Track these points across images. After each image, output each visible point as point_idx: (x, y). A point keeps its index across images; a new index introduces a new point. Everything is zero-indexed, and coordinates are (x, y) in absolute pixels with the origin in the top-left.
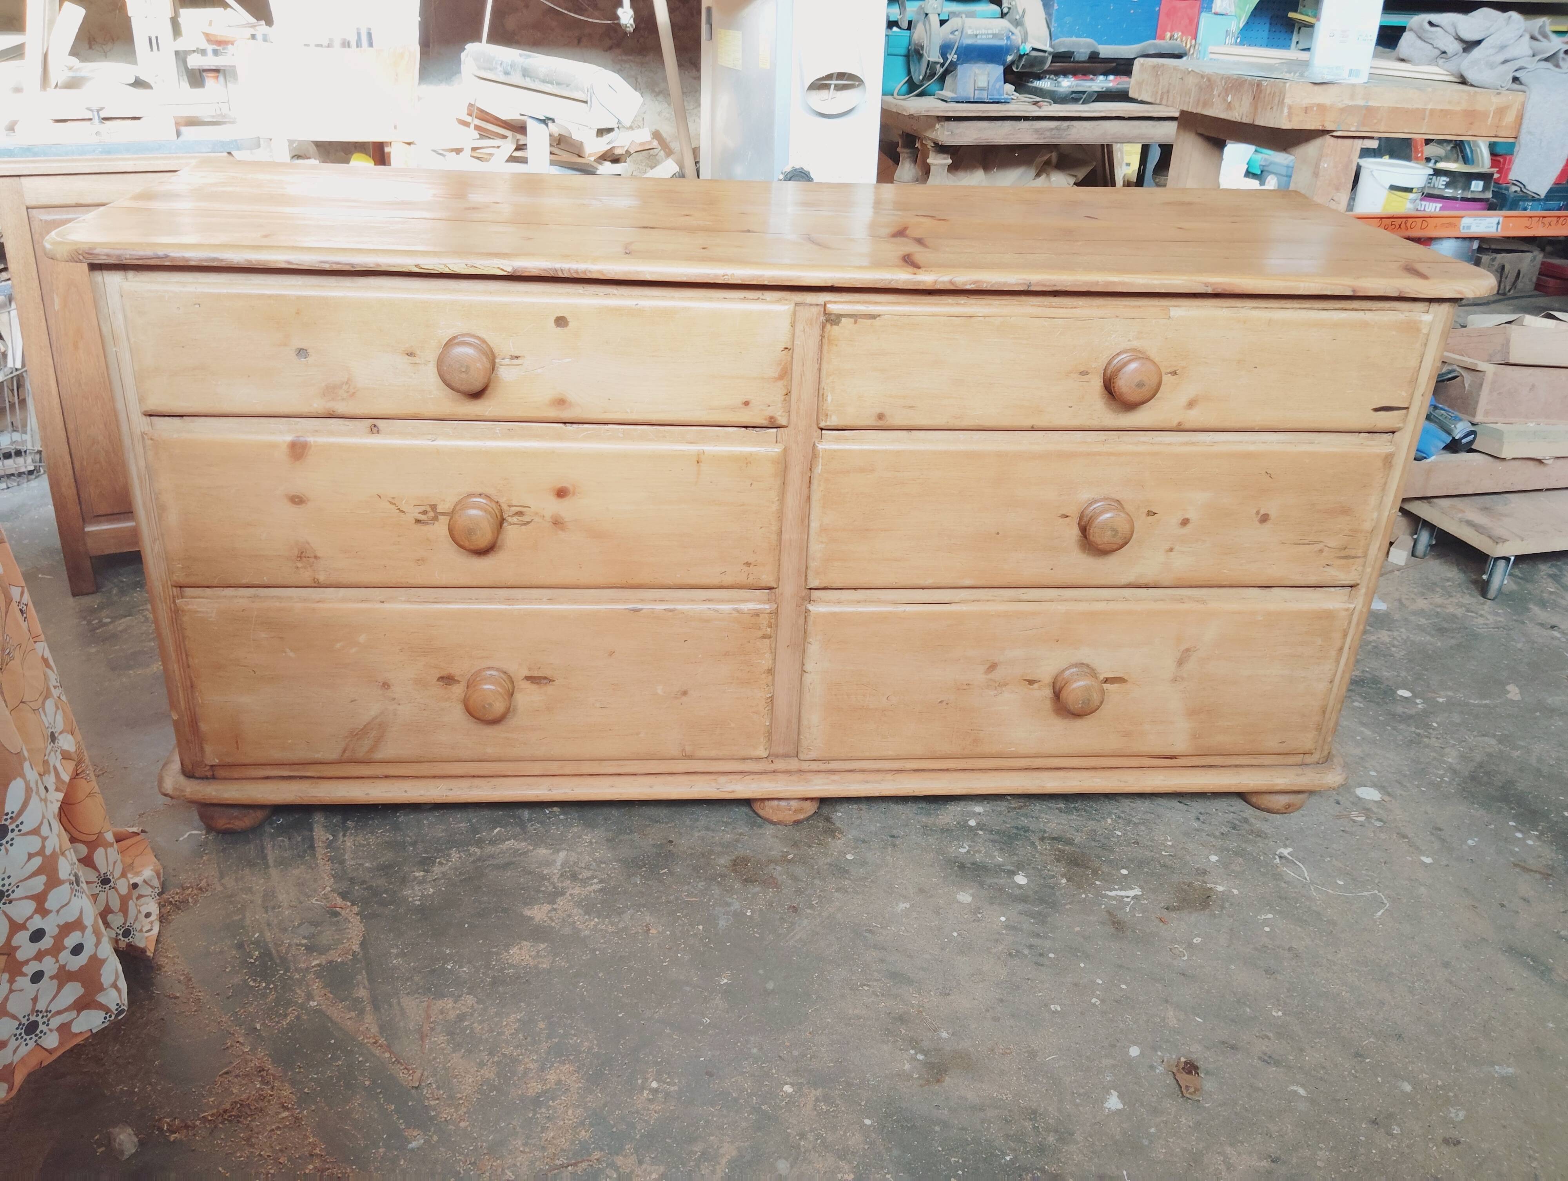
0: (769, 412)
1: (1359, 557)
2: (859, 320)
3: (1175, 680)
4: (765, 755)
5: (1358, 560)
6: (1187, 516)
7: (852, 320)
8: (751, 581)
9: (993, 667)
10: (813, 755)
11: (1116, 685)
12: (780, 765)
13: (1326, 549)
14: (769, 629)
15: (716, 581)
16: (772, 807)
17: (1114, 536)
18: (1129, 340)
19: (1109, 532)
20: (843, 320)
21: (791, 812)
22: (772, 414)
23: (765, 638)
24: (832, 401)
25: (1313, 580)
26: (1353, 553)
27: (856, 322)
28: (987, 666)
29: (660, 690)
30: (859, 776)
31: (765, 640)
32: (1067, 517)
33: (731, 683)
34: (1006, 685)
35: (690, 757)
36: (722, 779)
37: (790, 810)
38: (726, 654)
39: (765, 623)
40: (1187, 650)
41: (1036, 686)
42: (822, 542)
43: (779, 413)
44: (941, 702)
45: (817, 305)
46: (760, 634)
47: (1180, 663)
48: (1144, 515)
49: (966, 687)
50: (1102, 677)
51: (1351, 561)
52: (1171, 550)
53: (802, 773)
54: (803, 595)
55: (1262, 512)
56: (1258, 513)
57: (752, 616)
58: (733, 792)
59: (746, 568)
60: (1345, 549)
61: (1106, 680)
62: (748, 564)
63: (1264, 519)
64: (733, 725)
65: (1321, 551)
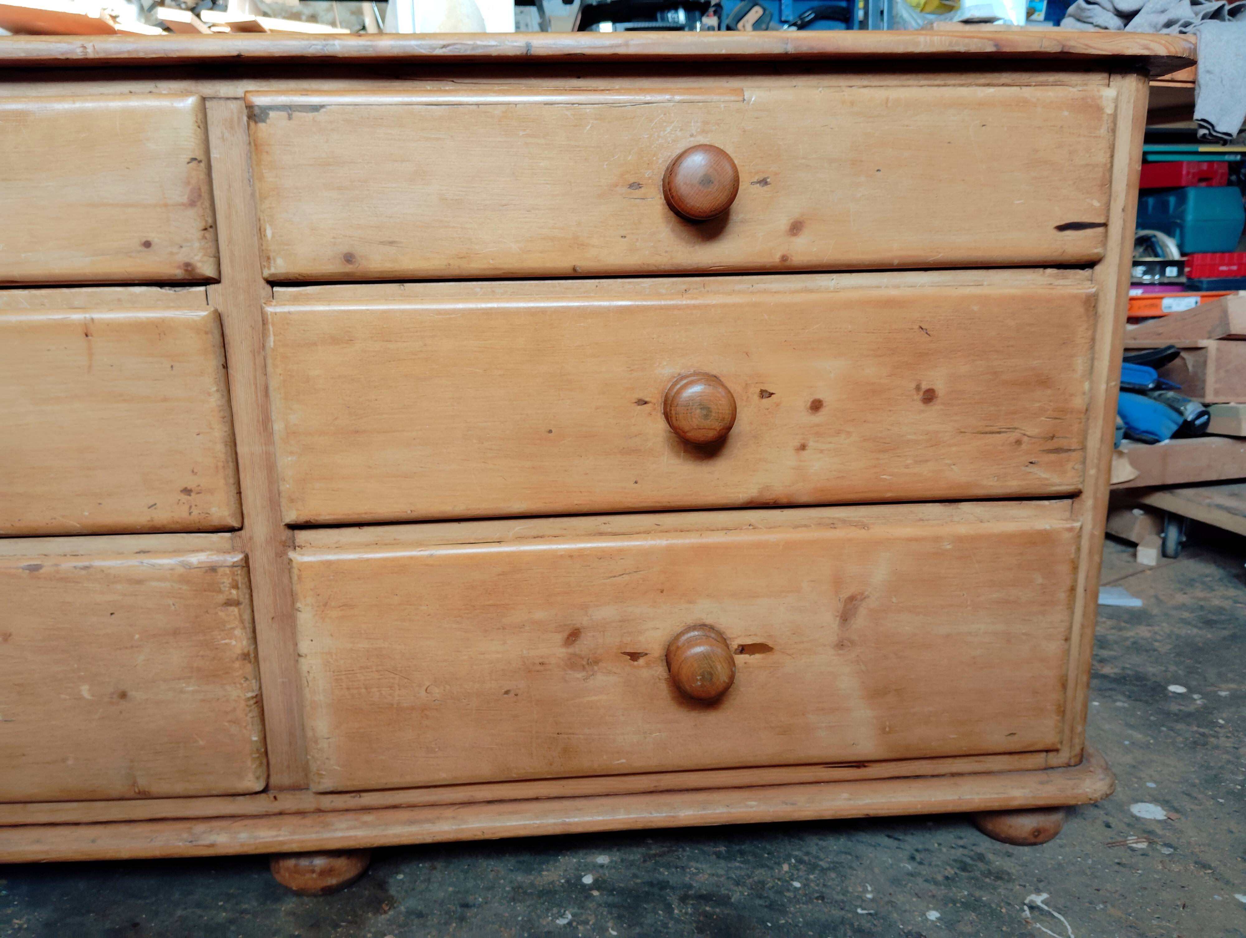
0: (182, 257)
1: (1074, 450)
2: (296, 114)
3: (840, 645)
4: (259, 787)
5: (1074, 454)
6: (819, 396)
7: (284, 114)
8: (196, 517)
9: (574, 635)
10: (327, 784)
11: (758, 656)
12: (287, 802)
13: (1025, 439)
14: (234, 592)
15: (142, 518)
16: (288, 869)
17: (706, 416)
18: (692, 136)
19: (698, 411)
20: (272, 114)
21: (314, 875)
22: (187, 260)
23: (231, 605)
24: (273, 237)
25: (1013, 486)
26: (1063, 443)
27: (290, 118)
28: (565, 635)
29: (85, 691)
30: (405, 815)
31: (231, 609)
32: (646, 403)
33: (190, 678)
34: (596, 662)
35: (144, 796)
36: (199, 828)
37: (313, 871)
38: (176, 632)
39: (227, 581)
40: (852, 598)
41: (641, 661)
42: (291, 453)
43: (197, 258)
44: (507, 693)
45: (236, 99)
46: (221, 598)
47: (845, 618)
48: (756, 397)
49: (539, 668)
50: (735, 644)
51: (1064, 455)
52: (803, 447)
53: (321, 814)
54: (284, 538)
55: (925, 386)
56: (918, 388)
57: (206, 572)
58: (212, 845)
59: (184, 498)
60: (1053, 438)
61: (743, 649)
62: (187, 491)
63: (929, 396)
64: (201, 743)
65: (1018, 442)
